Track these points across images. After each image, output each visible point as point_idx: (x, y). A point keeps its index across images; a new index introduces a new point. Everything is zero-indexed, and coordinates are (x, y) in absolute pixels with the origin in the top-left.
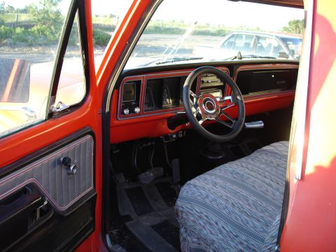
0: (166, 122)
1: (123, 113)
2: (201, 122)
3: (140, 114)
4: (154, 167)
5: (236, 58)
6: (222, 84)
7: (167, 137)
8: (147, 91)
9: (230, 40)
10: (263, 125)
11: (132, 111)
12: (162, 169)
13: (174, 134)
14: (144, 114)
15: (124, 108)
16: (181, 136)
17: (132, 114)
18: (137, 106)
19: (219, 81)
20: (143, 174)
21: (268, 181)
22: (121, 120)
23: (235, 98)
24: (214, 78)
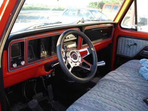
0: (43, 67)
1: (12, 66)
2: (70, 70)
3: (25, 65)
4: (37, 93)
5: (80, 21)
6: (76, 38)
7: (45, 77)
8: (29, 48)
9: (66, 12)
10: (105, 63)
11: (19, 64)
12: (42, 94)
13: (49, 74)
14: (27, 65)
15: (13, 62)
16: (54, 75)
17: (19, 66)
18: (23, 60)
19: (74, 37)
20: (30, 102)
21: (118, 105)
22: (11, 72)
23: (90, 49)
24: (71, 35)
